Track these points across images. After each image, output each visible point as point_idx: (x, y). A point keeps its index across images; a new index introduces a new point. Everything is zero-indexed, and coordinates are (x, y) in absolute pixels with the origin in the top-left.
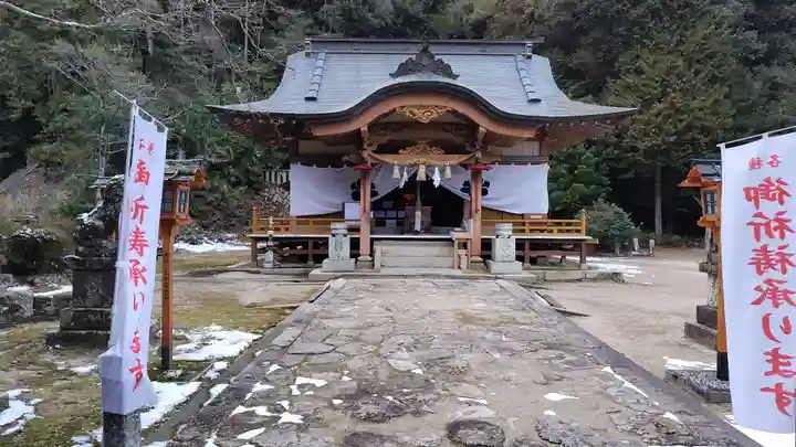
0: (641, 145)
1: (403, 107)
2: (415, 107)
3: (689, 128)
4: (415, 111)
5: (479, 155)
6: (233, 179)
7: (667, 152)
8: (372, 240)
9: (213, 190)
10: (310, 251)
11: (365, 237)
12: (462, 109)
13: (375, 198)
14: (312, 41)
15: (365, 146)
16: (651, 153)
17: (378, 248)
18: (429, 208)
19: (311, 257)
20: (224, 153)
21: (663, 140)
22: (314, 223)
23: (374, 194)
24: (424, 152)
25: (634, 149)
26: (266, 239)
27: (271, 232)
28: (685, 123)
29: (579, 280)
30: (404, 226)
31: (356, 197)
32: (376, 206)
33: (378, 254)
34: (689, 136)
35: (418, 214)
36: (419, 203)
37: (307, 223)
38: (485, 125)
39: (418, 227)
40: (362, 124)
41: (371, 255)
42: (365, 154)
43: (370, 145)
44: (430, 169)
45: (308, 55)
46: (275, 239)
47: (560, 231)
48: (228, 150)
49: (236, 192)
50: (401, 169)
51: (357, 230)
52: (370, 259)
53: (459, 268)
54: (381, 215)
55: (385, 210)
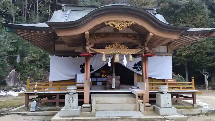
0: (183, 54)
1: (108, 21)
2: (115, 21)
3: (199, 48)
4: (115, 23)
5: (147, 49)
6: (39, 66)
7: (192, 56)
8: (91, 94)
9: (31, 70)
10: (58, 100)
11: (86, 92)
12: (140, 23)
13: (92, 72)
14: (65, 5)
15: (87, 44)
16: (187, 57)
17: (94, 98)
18: (119, 77)
19: (57, 103)
20: (35, 56)
21: (191, 52)
22: (60, 85)
23: (91, 70)
24: (118, 48)
25: (181, 55)
26: (33, 94)
27: (36, 91)
28: (198, 46)
29: (199, 114)
30: (106, 85)
31: (83, 71)
32: (92, 76)
33: (94, 103)
34: (200, 51)
35: (114, 79)
36: (114, 74)
37: (56, 85)
38: (153, 32)
39: (114, 86)
40: (86, 30)
41: (90, 103)
42: (87, 48)
43: (90, 44)
44: (121, 56)
45: (63, 10)
46: (38, 94)
47: (183, 88)
48: (37, 55)
49: (40, 70)
50: (107, 56)
51: (82, 88)
52: (89, 105)
53: (139, 110)
54: (95, 79)
55: (97, 77)
